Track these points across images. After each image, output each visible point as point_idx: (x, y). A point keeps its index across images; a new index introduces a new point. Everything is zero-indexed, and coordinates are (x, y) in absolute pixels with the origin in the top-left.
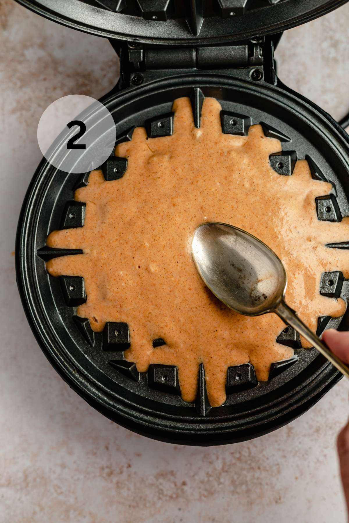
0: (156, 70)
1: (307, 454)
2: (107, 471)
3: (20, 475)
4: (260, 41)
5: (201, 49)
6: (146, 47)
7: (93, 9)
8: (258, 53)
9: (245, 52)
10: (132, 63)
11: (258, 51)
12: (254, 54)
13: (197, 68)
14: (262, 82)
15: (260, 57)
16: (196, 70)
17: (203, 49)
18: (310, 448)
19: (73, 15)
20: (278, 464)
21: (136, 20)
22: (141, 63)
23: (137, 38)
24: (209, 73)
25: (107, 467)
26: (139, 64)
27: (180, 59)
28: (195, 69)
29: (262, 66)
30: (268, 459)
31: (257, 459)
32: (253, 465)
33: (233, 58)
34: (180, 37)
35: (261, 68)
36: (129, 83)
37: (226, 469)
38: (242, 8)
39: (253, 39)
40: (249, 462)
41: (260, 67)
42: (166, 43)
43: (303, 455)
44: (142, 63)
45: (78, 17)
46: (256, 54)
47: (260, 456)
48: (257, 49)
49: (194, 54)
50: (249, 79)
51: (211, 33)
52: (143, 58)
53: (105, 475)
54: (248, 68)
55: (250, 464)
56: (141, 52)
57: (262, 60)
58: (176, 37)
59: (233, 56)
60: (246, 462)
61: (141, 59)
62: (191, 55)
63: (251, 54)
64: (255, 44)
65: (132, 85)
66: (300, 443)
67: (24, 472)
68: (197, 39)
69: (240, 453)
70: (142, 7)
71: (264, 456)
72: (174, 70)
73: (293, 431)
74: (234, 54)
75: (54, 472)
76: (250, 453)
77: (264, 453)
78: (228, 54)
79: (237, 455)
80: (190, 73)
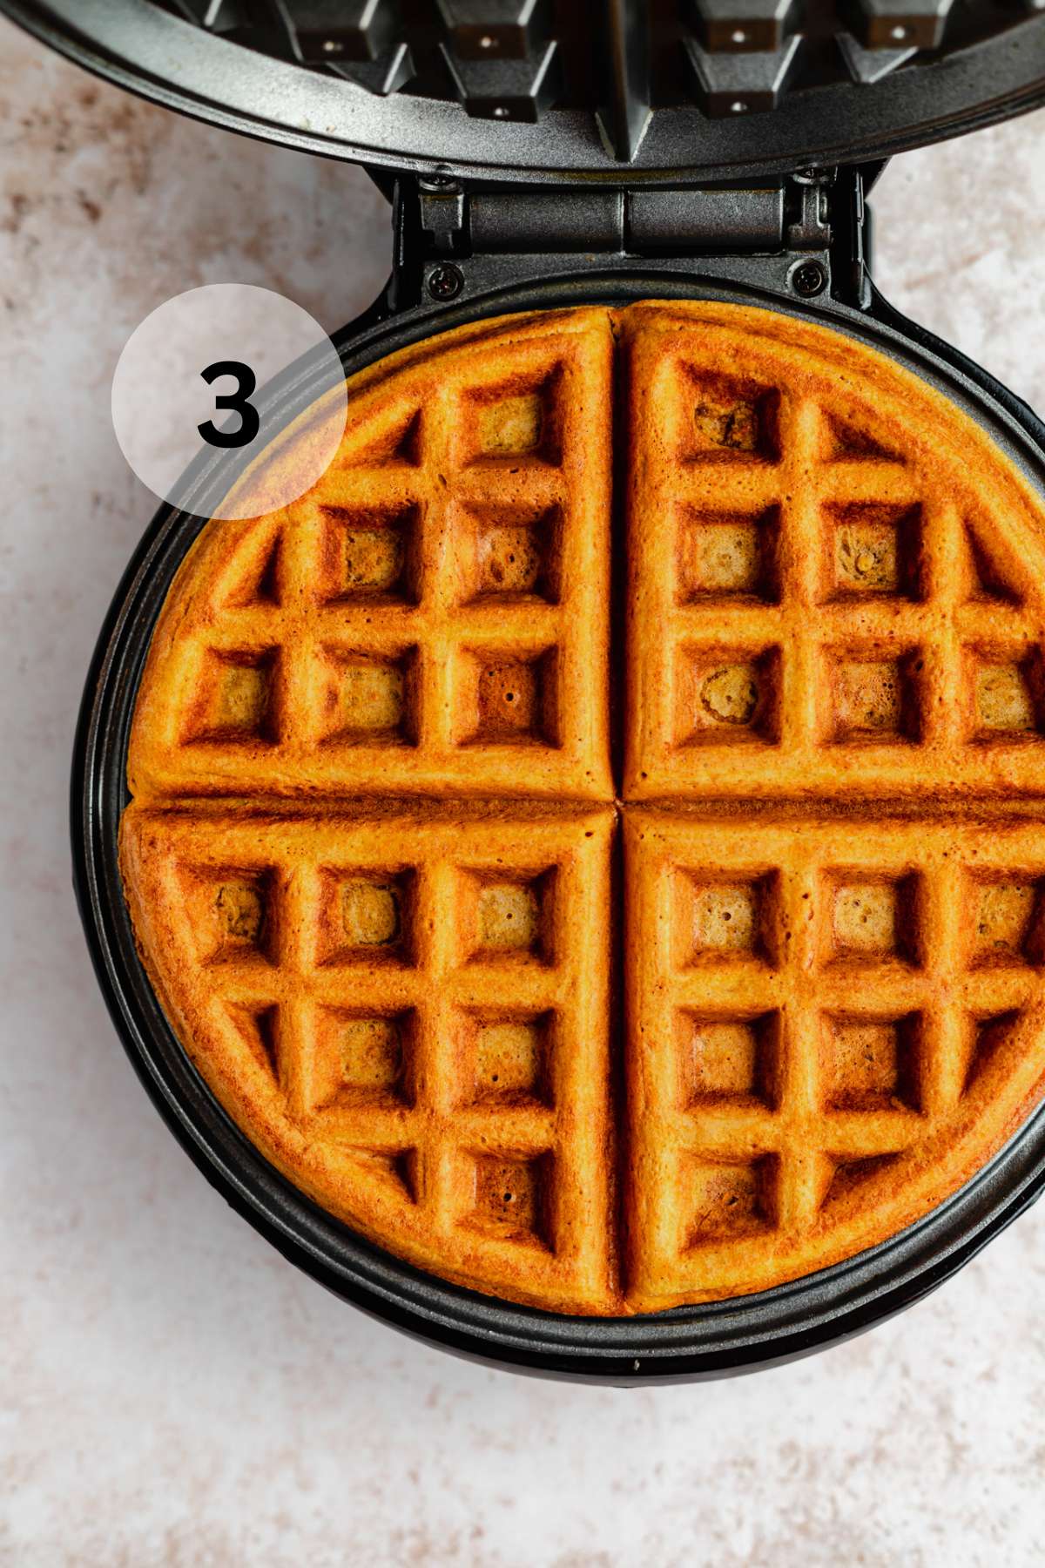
0: (502, 256)
1: (1004, 1526)
2: (410, 1542)
3: (157, 1541)
4: (823, 179)
5: (641, 198)
6: (475, 190)
7: (313, 80)
8: (815, 214)
9: (776, 209)
10: (430, 233)
11: (815, 208)
12: (801, 216)
13: (627, 253)
14: (825, 300)
15: (820, 225)
16: (625, 258)
17: (648, 198)
18: (1015, 1508)
19: (251, 100)
20: (918, 1551)
21: (445, 111)
22: (456, 233)
23: (447, 164)
24: (664, 269)
25: (414, 1533)
26: (450, 236)
27: (578, 226)
28: (623, 254)
29: (826, 251)
30: (888, 1533)
31: (856, 1532)
32: (844, 1548)
33: (737, 226)
34: (576, 165)
35: (824, 257)
36: (420, 293)
37: (763, 1555)
38: (769, 94)
39: (802, 173)
40: (832, 1539)
41: (818, 253)
42: (535, 179)
43: (993, 1529)
44: (461, 235)
45: (268, 106)
46: (807, 215)
47: (867, 1523)
48: (811, 199)
49: (620, 210)
50: (788, 290)
51: (674, 153)
52: (463, 219)
53: (404, 1555)
54: (784, 255)
55: (835, 1547)
56: (457, 202)
57: (826, 234)
58: (564, 165)
59: (738, 220)
60: (823, 1539)
61: (456, 223)
62: (610, 214)
63: (793, 215)
64: (807, 186)
65: (430, 299)
66: (986, 1491)
67: (169, 1534)
68: (630, 170)
69: (807, 1511)
70: (464, 83)
71: (877, 1524)
72: (556, 257)
73: (965, 1455)
74: (740, 214)
75: (257, 1539)
76: (836, 1513)
77: (879, 1515)
78: (722, 216)
79: (799, 1518)
80: (605, 266)
